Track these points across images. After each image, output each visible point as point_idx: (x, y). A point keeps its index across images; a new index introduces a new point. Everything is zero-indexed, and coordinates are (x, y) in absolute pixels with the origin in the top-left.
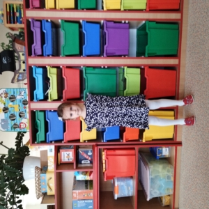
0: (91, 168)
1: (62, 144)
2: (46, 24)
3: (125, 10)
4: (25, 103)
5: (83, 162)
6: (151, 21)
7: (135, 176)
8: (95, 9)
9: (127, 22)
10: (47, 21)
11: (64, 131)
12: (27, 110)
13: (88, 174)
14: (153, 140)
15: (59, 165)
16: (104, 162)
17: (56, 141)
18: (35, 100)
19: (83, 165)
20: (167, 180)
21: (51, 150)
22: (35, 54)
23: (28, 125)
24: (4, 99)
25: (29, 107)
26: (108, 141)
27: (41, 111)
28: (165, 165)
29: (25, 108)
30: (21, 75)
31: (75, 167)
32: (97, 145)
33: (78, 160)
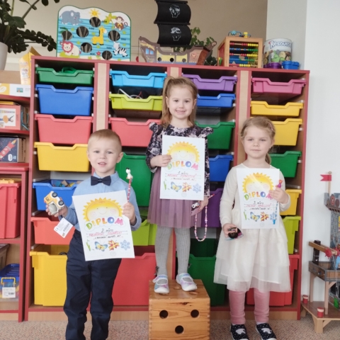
1: (32, 111)
2: (230, 100)
10: (233, 102)
12: (94, 58)
14: (32, 270)
17: (37, 101)
18: (112, 72)
21: (20, 90)
24: (114, 21)
25: (100, 61)
26: (34, 190)
27: (93, 79)
29: (98, 54)
30: (152, 53)
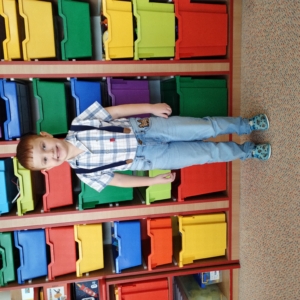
3: (141, 59)
5: (83, 299)
6: (183, 76)
9: (145, 77)
10: (8, 80)
14: (195, 261)
21: (28, 290)
27: (4, 232)
32: (105, 280)
33: (75, 298)
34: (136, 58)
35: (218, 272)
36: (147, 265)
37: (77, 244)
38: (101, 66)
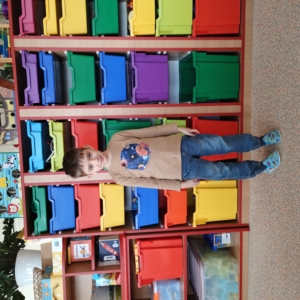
0: (118, 267)
1: (74, 235)
2: (45, 57)
3: (162, 36)
4: (16, 174)
5: (105, 258)
6: (199, 51)
7: (184, 277)
8: (118, 35)
9: (165, 52)
10: (47, 53)
11: (77, 215)
12: (20, 185)
13: (114, 276)
14: (208, 223)
15: (70, 265)
16: (137, 258)
17: (65, 231)
18: (31, 171)
19: (105, 264)
20: (229, 281)
21: (57, 244)
22: (29, 102)
23: (20, 207)
25: (22, 181)
26: (142, 228)
28: (226, 259)
29: (16, 181)
30: (8, 134)
31: (93, 267)
32: (126, 235)
33: (98, 255)
34: (157, 35)
35: (229, 235)
36: (163, 224)
37: (101, 201)
38: (126, 41)
